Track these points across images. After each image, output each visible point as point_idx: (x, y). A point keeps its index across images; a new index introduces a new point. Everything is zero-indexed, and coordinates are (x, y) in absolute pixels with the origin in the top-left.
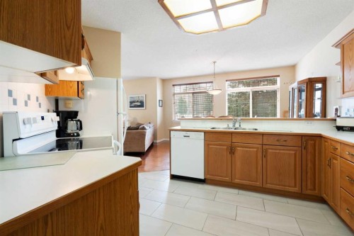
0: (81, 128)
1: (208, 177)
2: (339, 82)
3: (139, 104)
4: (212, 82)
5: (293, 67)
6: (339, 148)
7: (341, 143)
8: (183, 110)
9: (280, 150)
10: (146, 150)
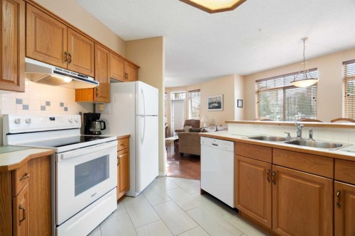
0: (105, 128)
1: (239, 207)
4: (316, 69)
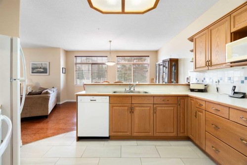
1: (111, 135)
2: (192, 61)
3: (42, 70)
4: (107, 57)
5: (156, 52)
6: (204, 105)
7: (205, 101)
8: (81, 76)
9: (164, 107)
10: (49, 113)
